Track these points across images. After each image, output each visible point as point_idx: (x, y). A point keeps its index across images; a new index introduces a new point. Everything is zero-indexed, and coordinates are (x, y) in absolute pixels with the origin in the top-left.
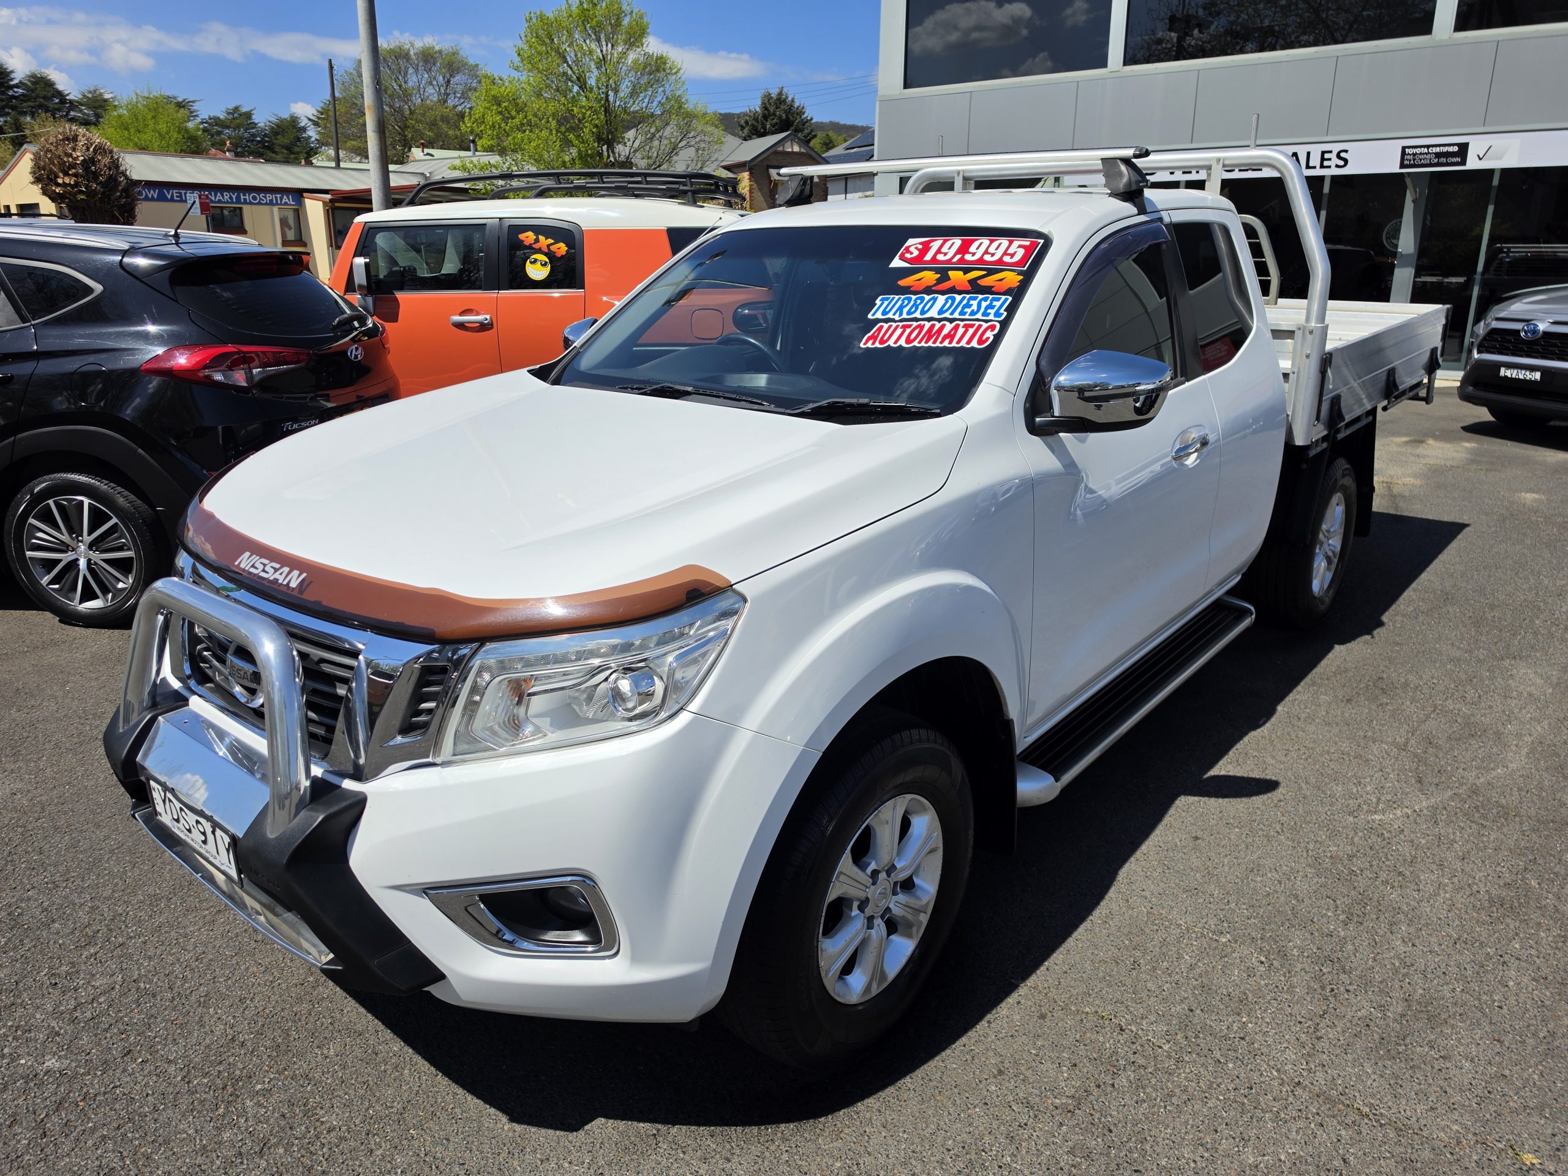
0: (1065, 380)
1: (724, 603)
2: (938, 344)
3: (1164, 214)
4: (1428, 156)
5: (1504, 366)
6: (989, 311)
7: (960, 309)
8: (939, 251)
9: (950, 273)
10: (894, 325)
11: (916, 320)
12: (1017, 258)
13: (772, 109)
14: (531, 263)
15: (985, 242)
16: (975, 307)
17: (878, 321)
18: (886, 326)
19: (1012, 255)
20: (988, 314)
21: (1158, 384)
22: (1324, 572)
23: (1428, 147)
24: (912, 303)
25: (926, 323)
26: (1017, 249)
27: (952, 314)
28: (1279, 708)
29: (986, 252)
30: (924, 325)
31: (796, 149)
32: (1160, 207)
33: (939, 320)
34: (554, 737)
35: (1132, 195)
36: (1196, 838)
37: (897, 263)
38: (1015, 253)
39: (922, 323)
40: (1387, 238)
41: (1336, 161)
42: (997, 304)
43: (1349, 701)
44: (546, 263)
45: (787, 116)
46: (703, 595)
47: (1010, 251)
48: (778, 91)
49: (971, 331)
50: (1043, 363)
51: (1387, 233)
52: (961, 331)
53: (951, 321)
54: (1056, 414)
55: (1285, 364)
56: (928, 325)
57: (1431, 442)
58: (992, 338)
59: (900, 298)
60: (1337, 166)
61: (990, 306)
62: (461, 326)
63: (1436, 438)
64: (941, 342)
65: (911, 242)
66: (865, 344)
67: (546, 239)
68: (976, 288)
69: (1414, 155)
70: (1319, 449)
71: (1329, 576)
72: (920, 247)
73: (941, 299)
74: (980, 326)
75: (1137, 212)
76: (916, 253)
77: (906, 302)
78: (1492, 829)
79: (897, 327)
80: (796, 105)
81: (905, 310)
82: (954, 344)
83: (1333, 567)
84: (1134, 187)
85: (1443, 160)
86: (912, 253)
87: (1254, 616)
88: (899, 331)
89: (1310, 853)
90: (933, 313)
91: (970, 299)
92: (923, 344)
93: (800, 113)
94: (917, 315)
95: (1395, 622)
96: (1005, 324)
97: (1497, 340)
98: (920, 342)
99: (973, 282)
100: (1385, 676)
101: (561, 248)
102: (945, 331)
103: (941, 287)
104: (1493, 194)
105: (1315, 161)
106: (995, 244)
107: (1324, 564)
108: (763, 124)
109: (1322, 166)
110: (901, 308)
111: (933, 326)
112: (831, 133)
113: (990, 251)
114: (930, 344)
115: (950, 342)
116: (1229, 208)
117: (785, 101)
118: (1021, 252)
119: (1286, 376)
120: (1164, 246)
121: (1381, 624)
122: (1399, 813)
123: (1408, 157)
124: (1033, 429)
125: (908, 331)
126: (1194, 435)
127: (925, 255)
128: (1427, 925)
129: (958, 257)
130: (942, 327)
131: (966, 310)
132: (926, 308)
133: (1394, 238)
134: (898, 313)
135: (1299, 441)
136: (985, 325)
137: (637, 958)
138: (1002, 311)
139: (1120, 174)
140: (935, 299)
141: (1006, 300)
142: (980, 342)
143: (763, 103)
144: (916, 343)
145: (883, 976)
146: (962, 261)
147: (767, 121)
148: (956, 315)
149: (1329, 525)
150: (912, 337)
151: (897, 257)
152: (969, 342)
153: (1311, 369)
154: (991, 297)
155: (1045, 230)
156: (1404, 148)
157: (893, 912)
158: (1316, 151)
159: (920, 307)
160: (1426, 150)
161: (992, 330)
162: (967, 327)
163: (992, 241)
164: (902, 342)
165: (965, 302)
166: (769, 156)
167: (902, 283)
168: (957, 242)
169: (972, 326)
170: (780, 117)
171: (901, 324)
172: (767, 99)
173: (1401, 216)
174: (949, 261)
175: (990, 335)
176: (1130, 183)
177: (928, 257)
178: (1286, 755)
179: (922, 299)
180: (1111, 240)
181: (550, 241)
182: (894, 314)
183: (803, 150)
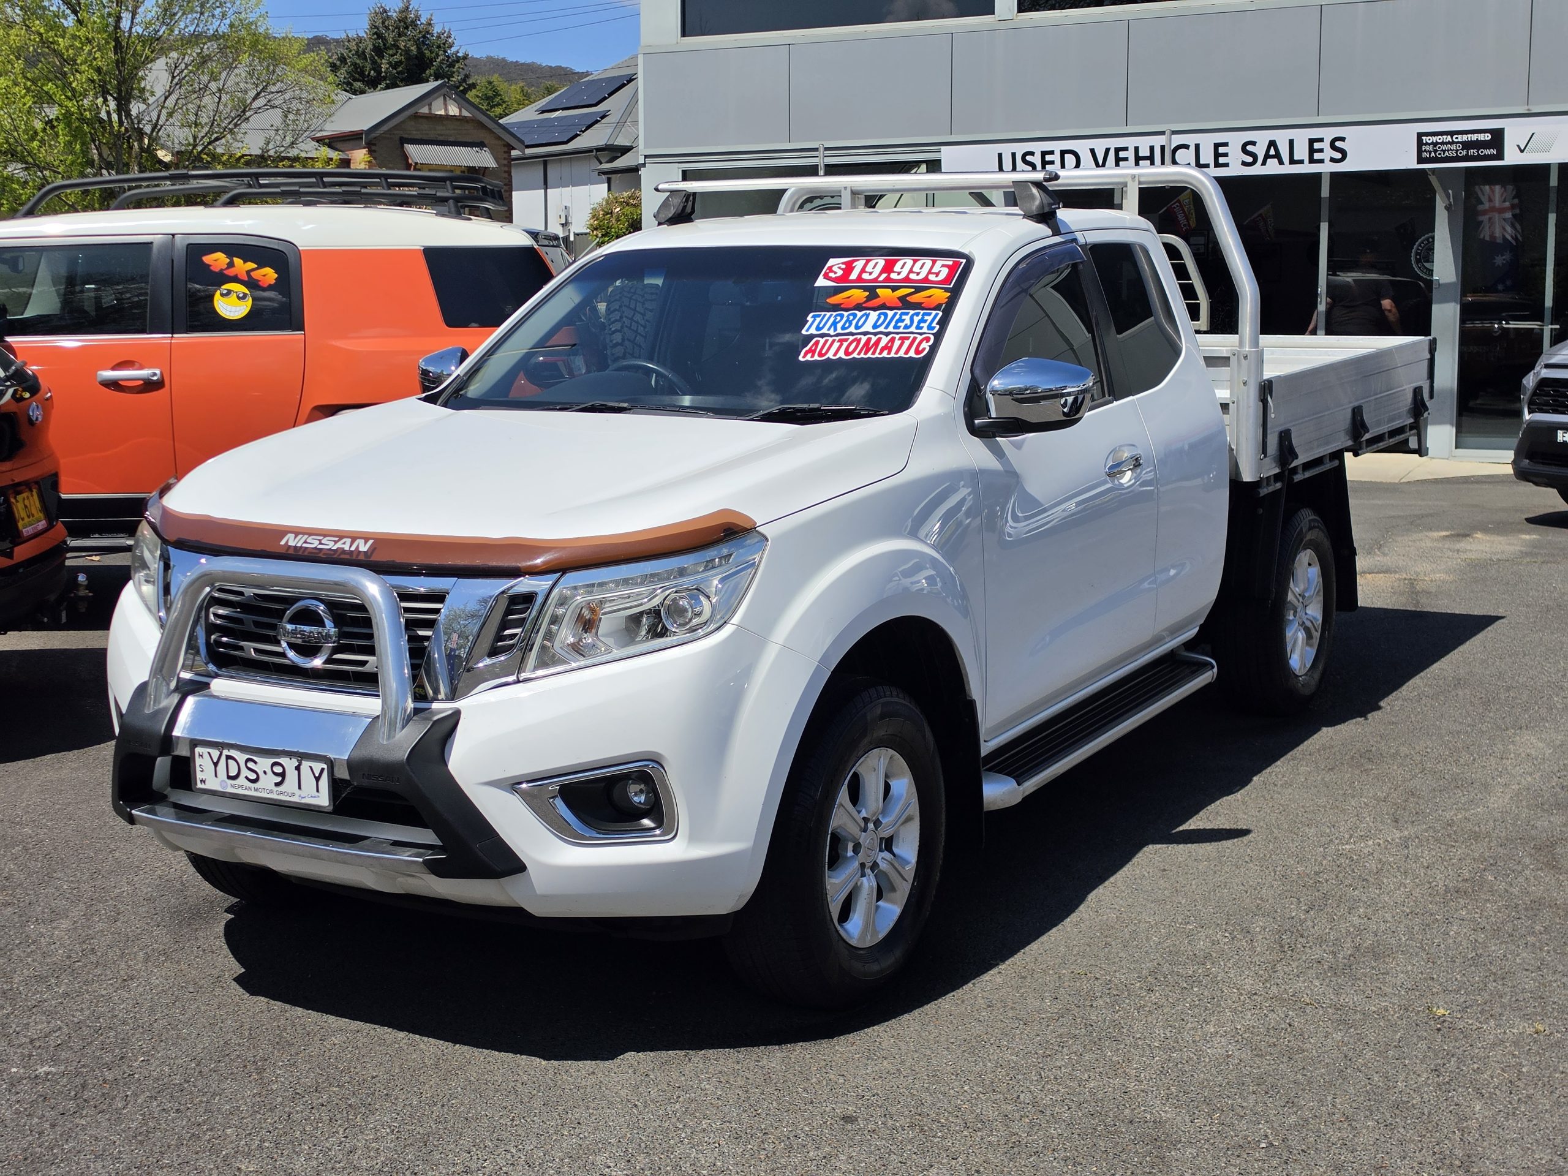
0: (999, 384)
1: (751, 540)
2: (877, 355)
3: (1079, 235)
4: (1454, 147)
5: (1561, 429)
6: (922, 325)
7: (893, 323)
8: (863, 271)
9: (878, 290)
10: (830, 339)
11: (852, 334)
12: (942, 277)
13: (390, 37)
14: (222, 295)
15: (909, 261)
16: (908, 322)
17: (812, 336)
18: (822, 341)
19: (937, 274)
20: (922, 328)
21: (1082, 387)
22: (1302, 646)
23: (1452, 133)
24: (845, 319)
25: (862, 336)
26: (941, 269)
27: (886, 327)
28: (1255, 778)
29: (911, 271)
30: (860, 339)
31: (453, 110)
32: (1073, 228)
33: (875, 334)
34: (616, 653)
35: (1046, 217)
36: (1165, 870)
37: (821, 282)
38: (940, 272)
39: (859, 337)
40: (1418, 261)
41: (1329, 153)
42: (929, 318)
43: (1332, 769)
44: (245, 295)
45: (419, 48)
46: (736, 533)
47: (935, 270)
48: (401, 5)
49: (907, 343)
50: (977, 372)
51: (1417, 254)
52: (897, 343)
53: (887, 334)
54: (993, 415)
55: (1223, 394)
56: (864, 339)
57: (1479, 535)
58: (928, 349)
59: (831, 315)
60: (1333, 160)
61: (923, 321)
62: (114, 385)
63: (1485, 530)
64: (880, 354)
65: (832, 262)
66: (804, 357)
67: (245, 262)
68: (905, 304)
69: (1435, 144)
70: (1271, 489)
71: (1312, 652)
72: (843, 266)
73: (874, 315)
74: (915, 339)
75: (1051, 233)
76: (840, 273)
77: (839, 318)
78: (1460, 847)
79: (833, 341)
80: (437, 30)
81: (839, 326)
82: (892, 355)
83: (1316, 641)
84: (1047, 210)
85: (1473, 152)
86: (835, 273)
87: (1215, 670)
88: (836, 345)
89: (1278, 873)
90: (868, 327)
91: (902, 314)
92: (862, 355)
93: (444, 44)
94: (852, 329)
95: (1393, 706)
96: (939, 336)
97: (1548, 395)
98: (859, 354)
99: (902, 299)
100: (1374, 749)
101: (269, 275)
102: (882, 344)
103: (870, 304)
104: (1553, 197)
105: (1302, 152)
106: (919, 264)
107: (1301, 636)
108: (374, 62)
109: (1312, 161)
110: (835, 324)
111: (869, 340)
112: (495, 78)
113: (914, 270)
114: (869, 355)
115: (889, 353)
116: (1145, 227)
117: (413, 23)
118: (945, 272)
119: (1225, 407)
120: (1081, 267)
121: (1379, 708)
122: (1370, 843)
123: (1427, 148)
124: (973, 430)
125: (845, 344)
126: (1126, 455)
127: (849, 275)
128: (1384, 907)
129: (884, 276)
130: (879, 340)
131: (899, 324)
132: (860, 324)
133: (1428, 261)
134: (832, 328)
135: (1247, 477)
136: (920, 338)
137: (694, 838)
138: (934, 324)
139: (1032, 197)
140: (868, 316)
141: (937, 315)
142: (917, 352)
143: (373, 26)
144: (855, 355)
145: (875, 932)
146: (888, 279)
147: (382, 57)
148: (890, 329)
149: (1302, 587)
150: (851, 350)
151: (821, 277)
152: (907, 352)
153: (1250, 397)
154: (922, 312)
155: (966, 251)
156: (1420, 135)
157: (881, 868)
158: (1302, 138)
159: (854, 322)
160: (1449, 138)
161: (928, 341)
162: (903, 339)
163: (915, 261)
164: (841, 354)
165: (897, 317)
166: (403, 122)
167: (832, 300)
168: (881, 262)
169: (908, 338)
170: (407, 51)
171: (837, 338)
172: (381, 23)
173: (1432, 229)
174: (875, 280)
175: (926, 346)
176: (1042, 205)
177: (854, 276)
178: (1259, 811)
179: (855, 316)
180: (1028, 261)
181: (251, 265)
182: (829, 329)
183: (465, 113)
